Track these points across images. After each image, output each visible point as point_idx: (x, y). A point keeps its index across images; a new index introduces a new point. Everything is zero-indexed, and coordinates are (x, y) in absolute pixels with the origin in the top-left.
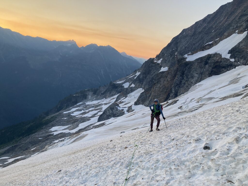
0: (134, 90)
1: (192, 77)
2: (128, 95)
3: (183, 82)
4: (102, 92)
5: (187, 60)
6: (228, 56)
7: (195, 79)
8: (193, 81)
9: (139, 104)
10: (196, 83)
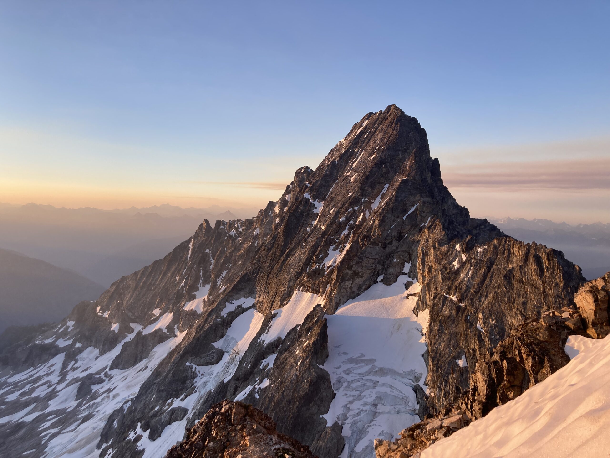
0: (83, 351)
1: (149, 346)
2: (78, 357)
3: (144, 349)
4: (23, 360)
5: (143, 334)
6: (165, 331)
7: (151, 347)
8: (150, 348)
9: (113, 369)
10: (152, 350)
